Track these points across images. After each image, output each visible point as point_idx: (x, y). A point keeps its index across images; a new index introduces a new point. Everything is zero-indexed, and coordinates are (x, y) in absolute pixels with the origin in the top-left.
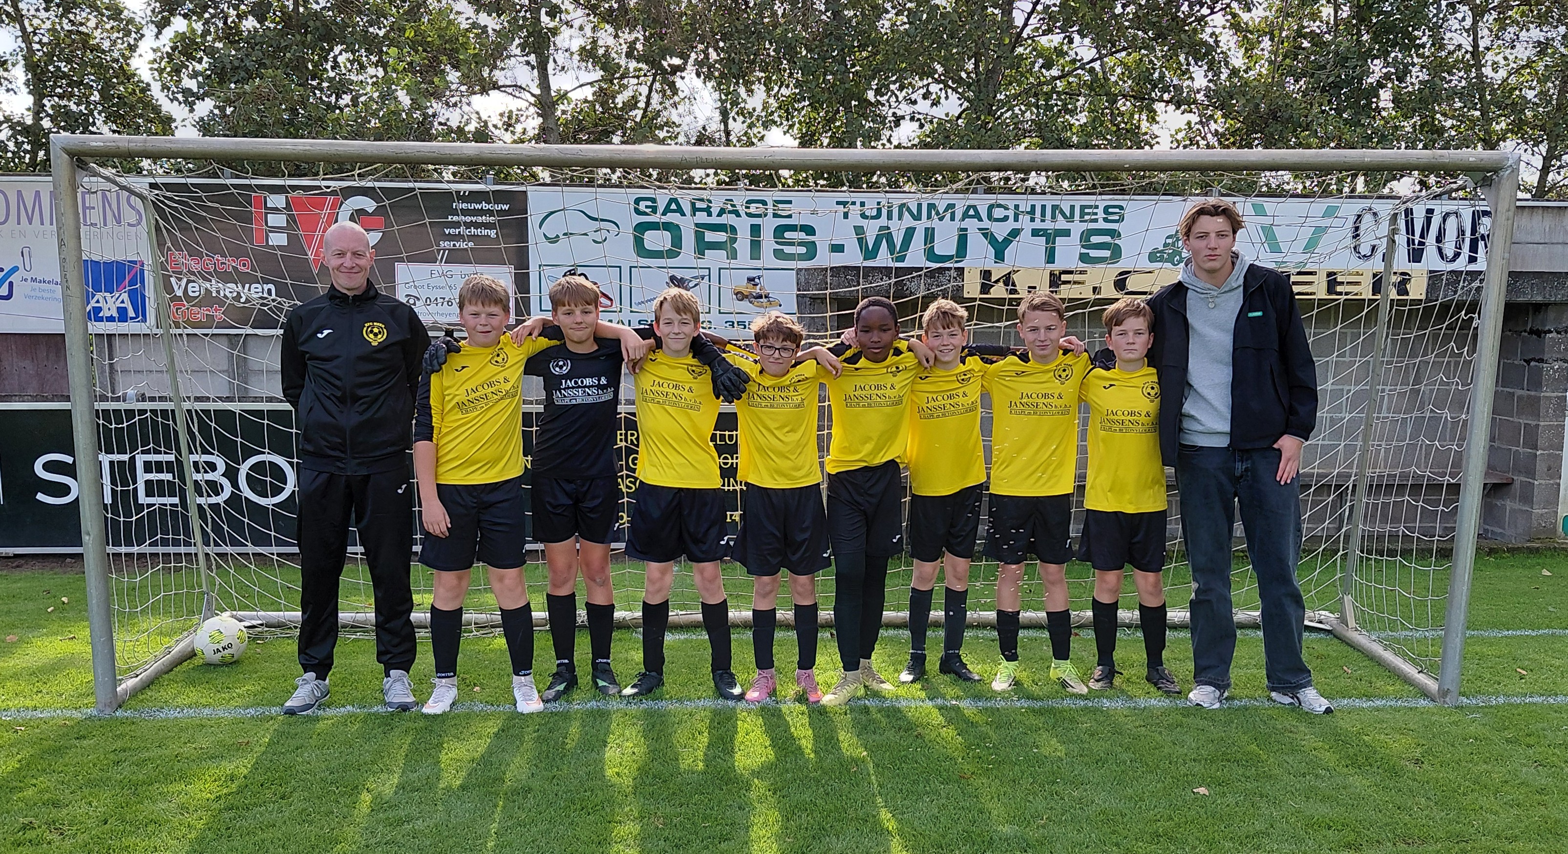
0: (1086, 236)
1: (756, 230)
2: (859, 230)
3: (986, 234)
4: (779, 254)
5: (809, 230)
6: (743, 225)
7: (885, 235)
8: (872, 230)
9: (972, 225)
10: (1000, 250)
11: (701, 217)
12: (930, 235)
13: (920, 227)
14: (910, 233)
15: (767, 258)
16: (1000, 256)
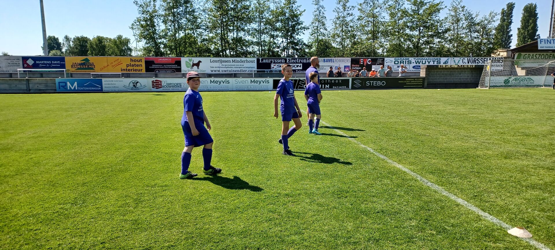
0: (437, 62)
1: (406, 61)
2: (416, 61)
3: (428, 61)
4: (408, 64)
5: (411, 61)
6: (404, 61)
7: (418, 61)
8: (417, 61)
9: (426, 60)
10: (429, 63)
11: (401, 60)
12: (422, 61)
13: (421, 61)
14: (420, 61)
15: (407, 64)
16: (429, 64)
